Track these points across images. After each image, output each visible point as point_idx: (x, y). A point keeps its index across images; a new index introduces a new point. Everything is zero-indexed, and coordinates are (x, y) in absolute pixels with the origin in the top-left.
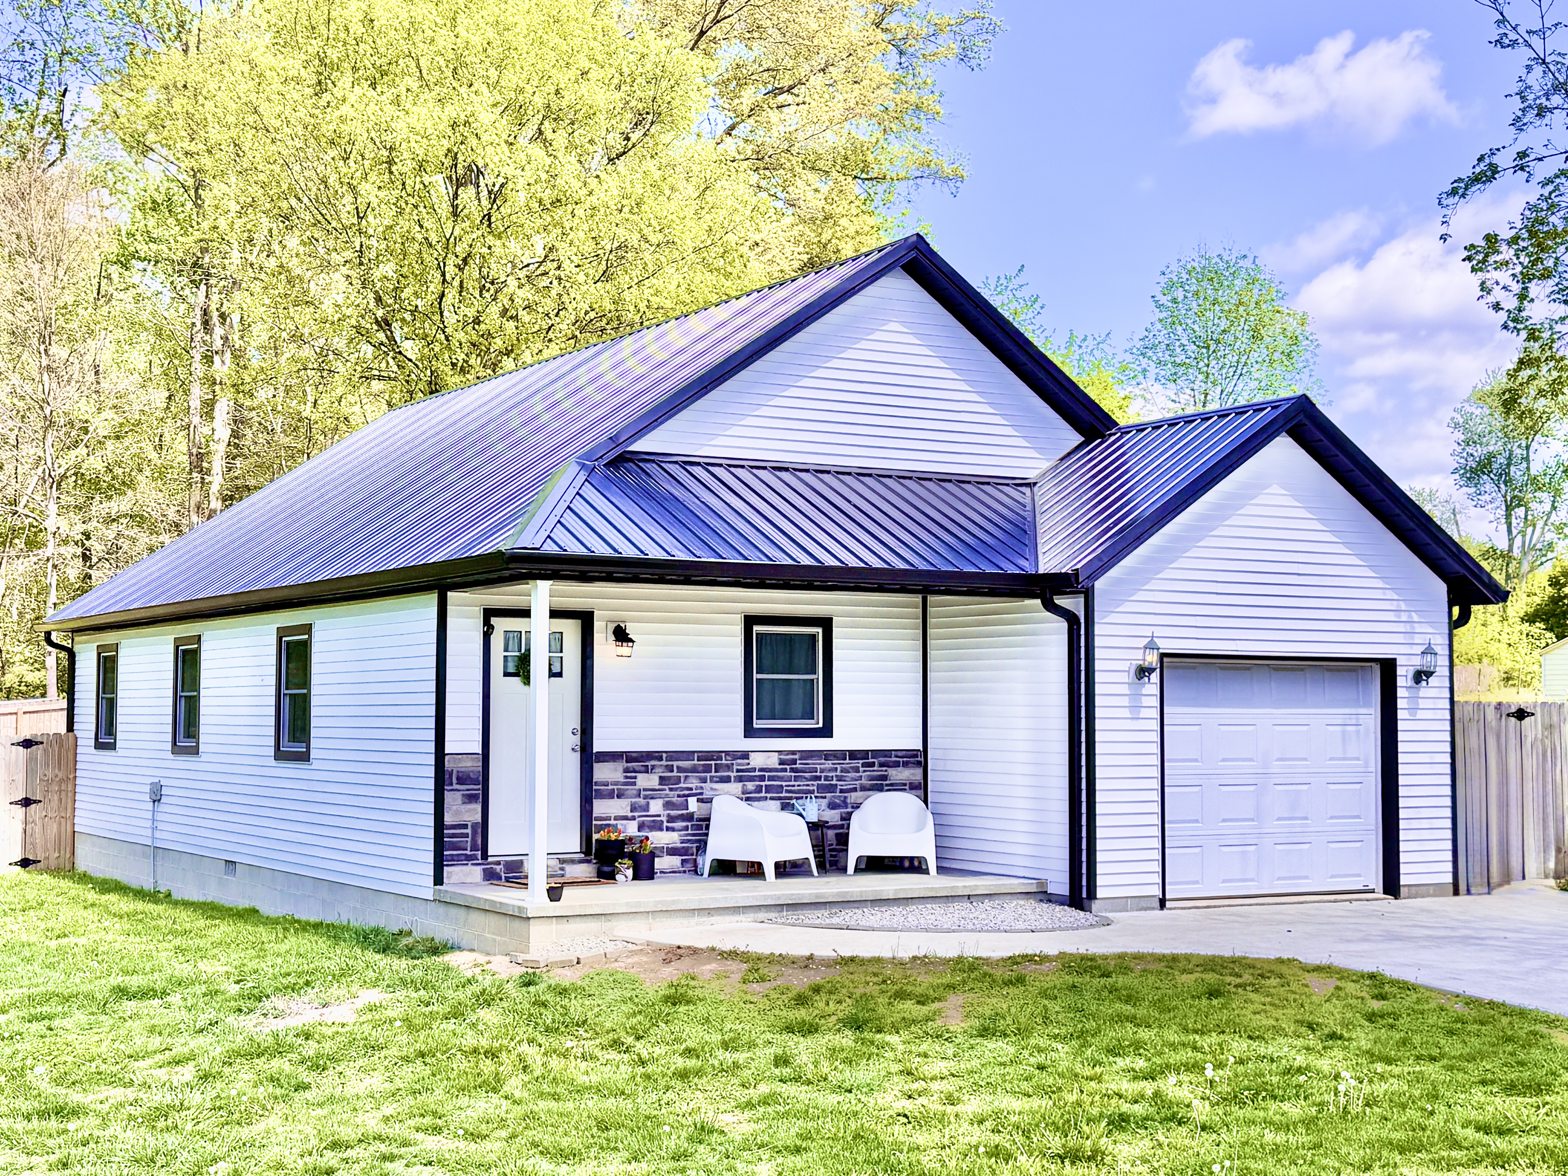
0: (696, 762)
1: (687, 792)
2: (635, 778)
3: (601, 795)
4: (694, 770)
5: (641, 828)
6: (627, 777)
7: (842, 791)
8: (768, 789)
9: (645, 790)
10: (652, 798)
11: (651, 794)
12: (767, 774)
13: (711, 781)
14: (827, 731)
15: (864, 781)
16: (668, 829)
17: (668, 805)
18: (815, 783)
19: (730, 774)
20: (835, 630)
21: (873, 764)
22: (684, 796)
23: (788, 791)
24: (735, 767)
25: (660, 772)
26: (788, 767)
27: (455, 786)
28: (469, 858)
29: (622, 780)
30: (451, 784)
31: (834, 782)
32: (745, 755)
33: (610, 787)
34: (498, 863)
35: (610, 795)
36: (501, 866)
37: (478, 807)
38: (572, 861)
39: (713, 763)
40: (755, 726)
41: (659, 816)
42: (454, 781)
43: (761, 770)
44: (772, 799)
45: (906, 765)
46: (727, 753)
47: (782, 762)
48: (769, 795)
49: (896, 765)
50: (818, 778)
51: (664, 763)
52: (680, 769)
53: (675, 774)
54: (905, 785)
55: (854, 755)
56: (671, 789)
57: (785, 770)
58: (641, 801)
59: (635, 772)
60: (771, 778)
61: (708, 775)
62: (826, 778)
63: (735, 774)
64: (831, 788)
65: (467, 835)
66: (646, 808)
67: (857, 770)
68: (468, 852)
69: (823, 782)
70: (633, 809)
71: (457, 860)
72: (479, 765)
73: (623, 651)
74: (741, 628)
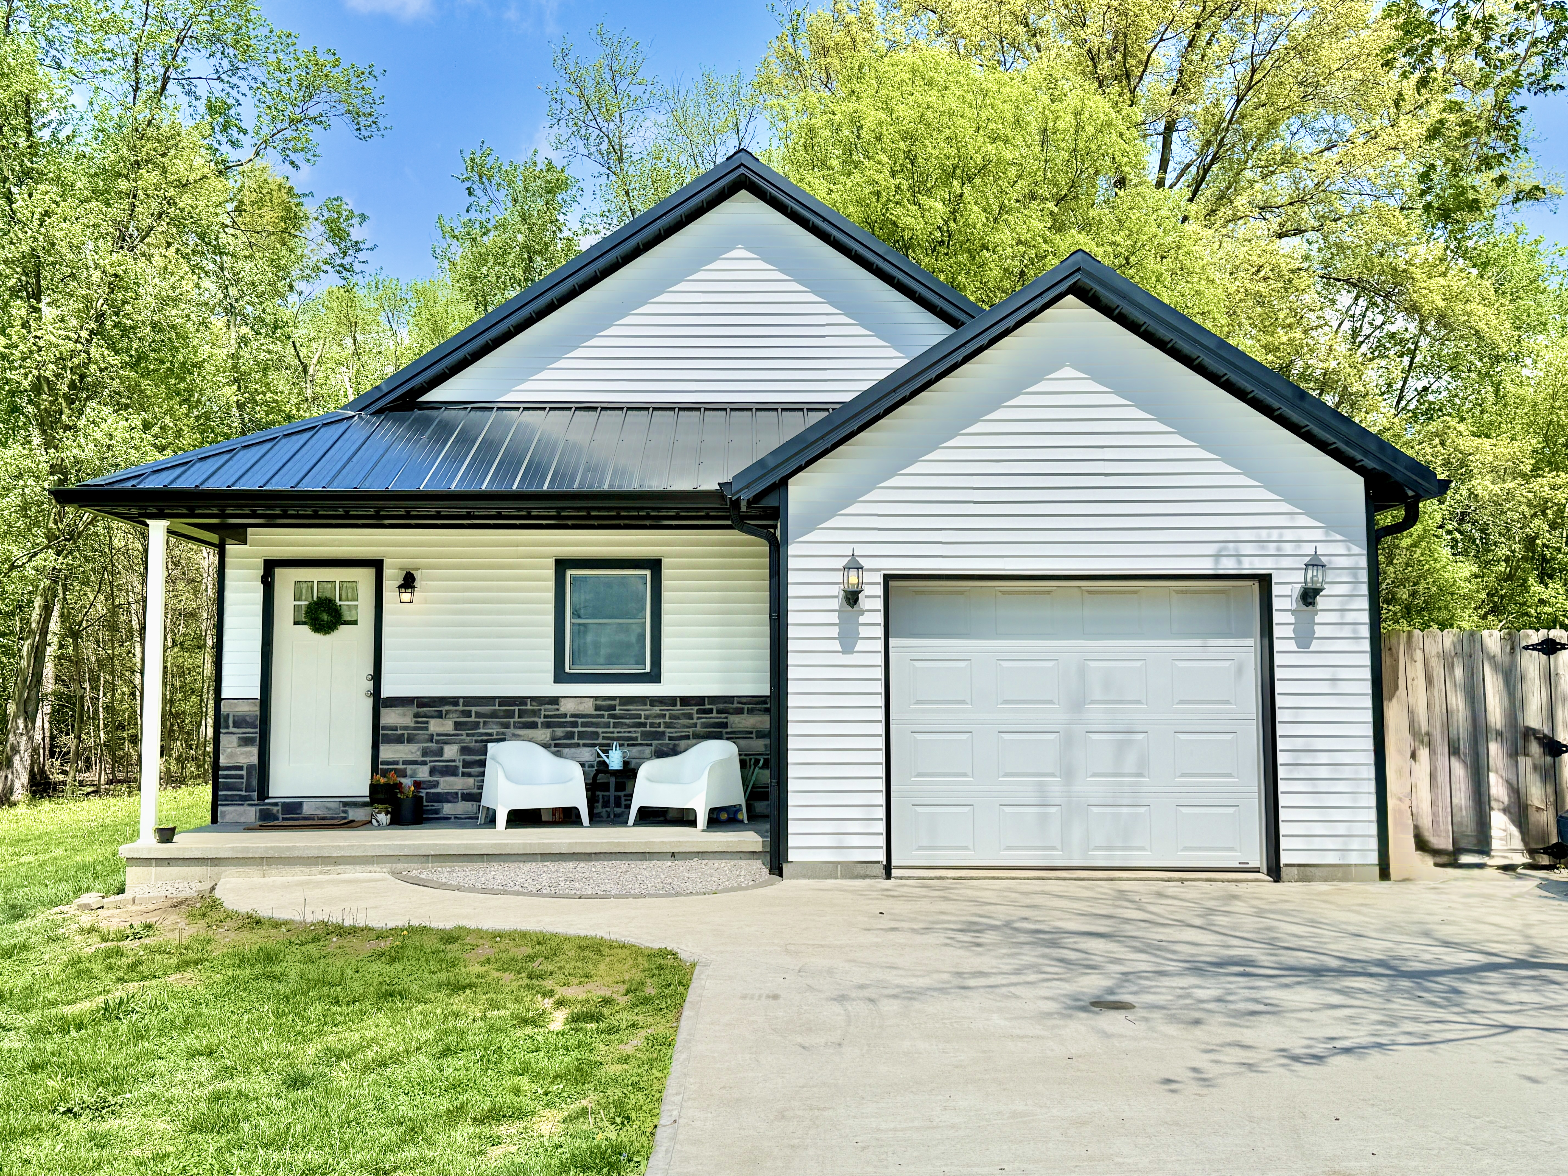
0: (497, 707)
1: (485, 738)
2: (427, 723)
3: (389, 740)
4: (494, 715)
5: (432, 772)
6: (417, 722)
7: (670, 738)
8: (581, 735)
9: (438, 735)
10: (446, 743)
11: (445, 739)
12: (580, 720)
13: (515, 727)
14: (654, 676)
15: (699, 729)
16: (464, 774)
17: (464, 750)
18: (639, 730)
19: (536, 719)
20: (665, 572)
21: (710, 711)
22: (482, 741)
23: (604, 738)
24: (543, 713)
25: (454, 718)
26: (606, 713)
27: (232, 729)
28: (244, 799)
29: (413, 725)
30: (227, 727)
31: (662, 729)
32: (554, 701)
33: (400, 732)
34: (276, 804)
35: (399, 740)
36: (279, 808)
37: (254, 750)
38: (355, 805)
39: (517, 708)
40: (567, 670)
41: (454, 761)
42: (231, 724)
43: (573, 716)
44: (585, 745)
45: (751, 711)
46: (533, 699)
47: (597, 708)
48: (581, 742)
49: (740, 711)
50: (644, 725)
51: (461, 708)
52: (478, 715)
53: (473, 719)
54: (751, 733)
55: (685, 701)
56: (468, 735)
57: (602, 716)
58: (433, 745)
59: (426, 716)
60: (584, 725)
61: (512, 720)
62: (652, 725)
63: (542, 720)
64: (660, 735)
65: (241, 777)
66: (440, 752)
67: (690, 716)
68: (243, 793)
69: (648, 729)
70: (425, 753)
71: (231, 801)
72: (256, 709)
73: (406, 597)
74: (551, 573)
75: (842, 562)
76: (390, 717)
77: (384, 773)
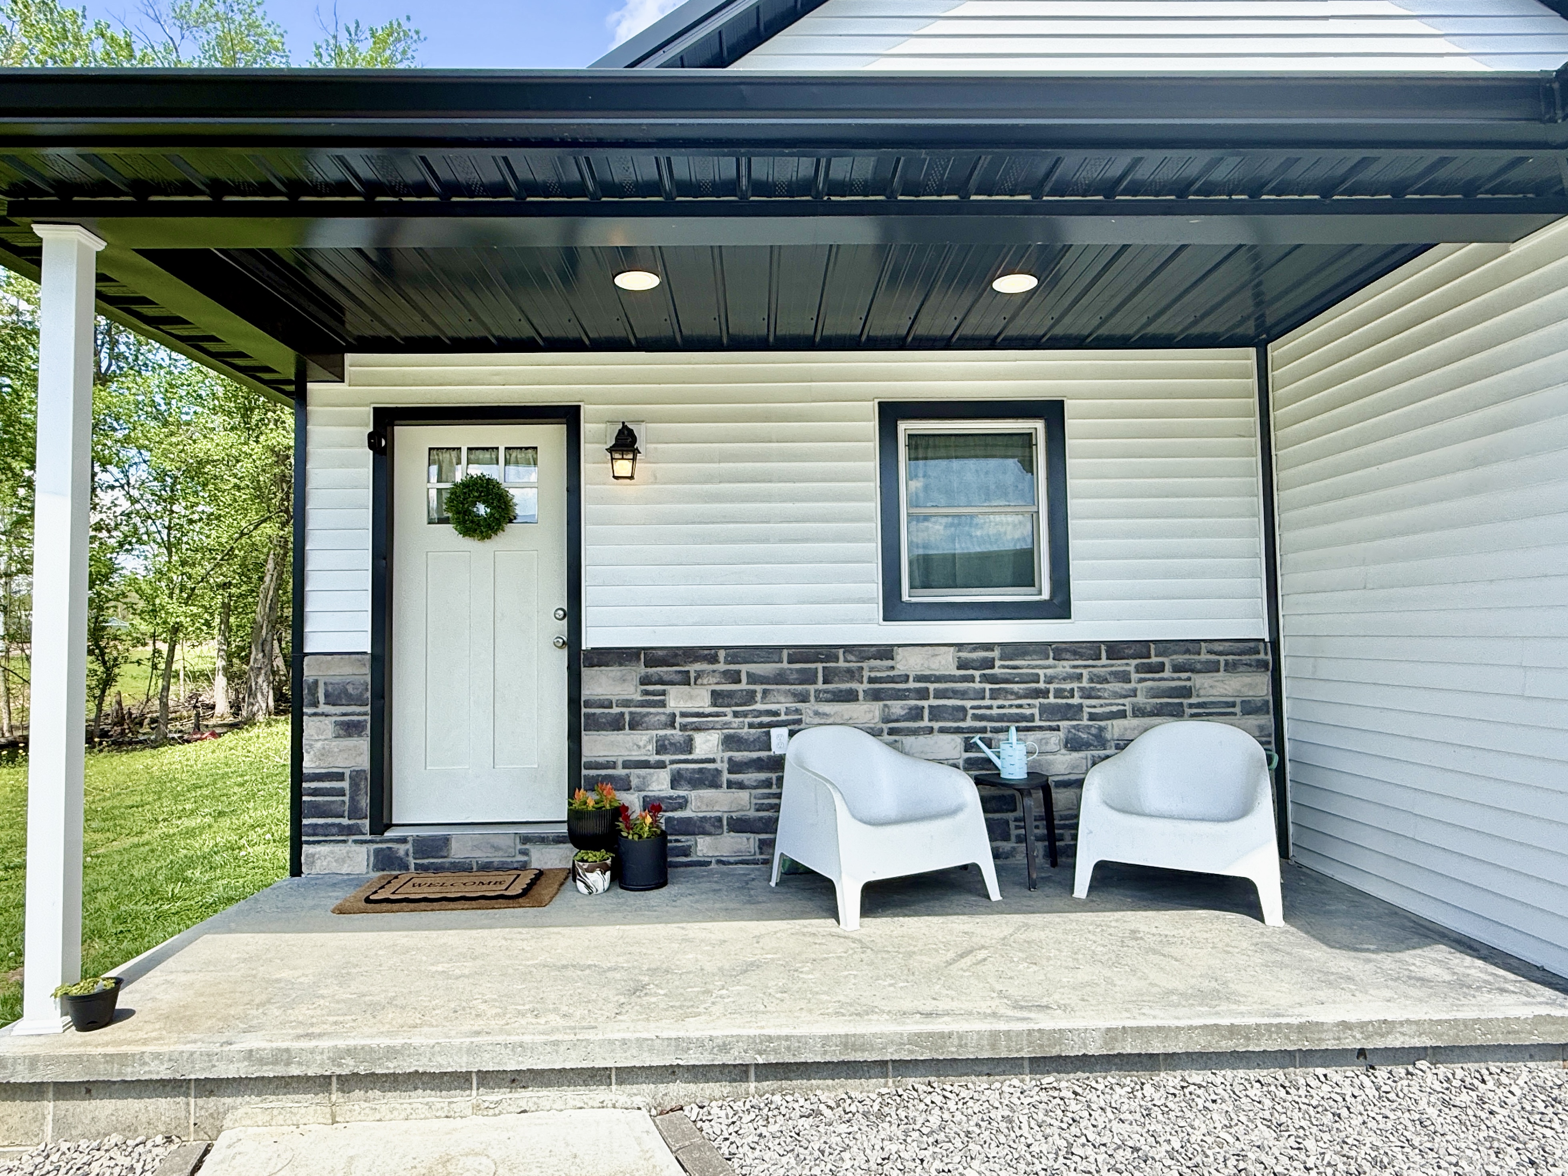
0: (785, 665)
1: (766, 719)
2: (663, 693)
3: (596, 725)
4: (780, 679)
5: (675, 782)
6: (647, 693)
7: (1092, 717)
8: (936, 713)
9: (683, 715)
10: (698, 729)
11: (696, 723)
12: (932, 687)
13: (818, 699)
14: (1059, 607)
15: (1140, 699)
16: (730, 785)
17: (731, 742)
18: (1036, 702)
19: (854, 685)
20: (1072, 424)
21: (1161, 668)
22: (761, 725)
23: (976, 717)
24: (866, 674)
25: (712, 683)
26: (977, 674)
27: (323, 708)
28: (350, 830)
29: (638, 697)
30: (315, 704)
31: (1076, 701)
32: (886, 652)
33: (616, 710)
34: (403, 840)
35: (616, 724)
36: (409, 846)
37: (364, 745)
38: (543, 840)
39: (820, 666)
40: (905, 598)
41: (713, 761)
42: (322, 699)
43: (919, 679)
44: (942, 730)
45: (1231, 667)
46: (848, 649)
47: (962, 665)
48: (936, 725)
49: (1212, 668)
50: (1045, 693)
51: (722, 667)
52: (753, 679)
53: (744, 686)
54: (1233, 705)
55: (1116, 650)
56: (736, 714)
57: (971, 679)
58: (676, 734)
59: (662, 682)
60: (940, 694)
61: (812, 688)
62: (1059, 694)
63: (866, 686)
64: (1072, 712)
65: (341, 792)
66: (688, 746)
67: (1125, 678)
68: (345, 821)
69: (1052, 700)
70: (661, 748)
71: (324, 834)
72: (364, 674)
73: (623, 467)
74: (872, 426)
76: (598, 684)
77: (593, 785)
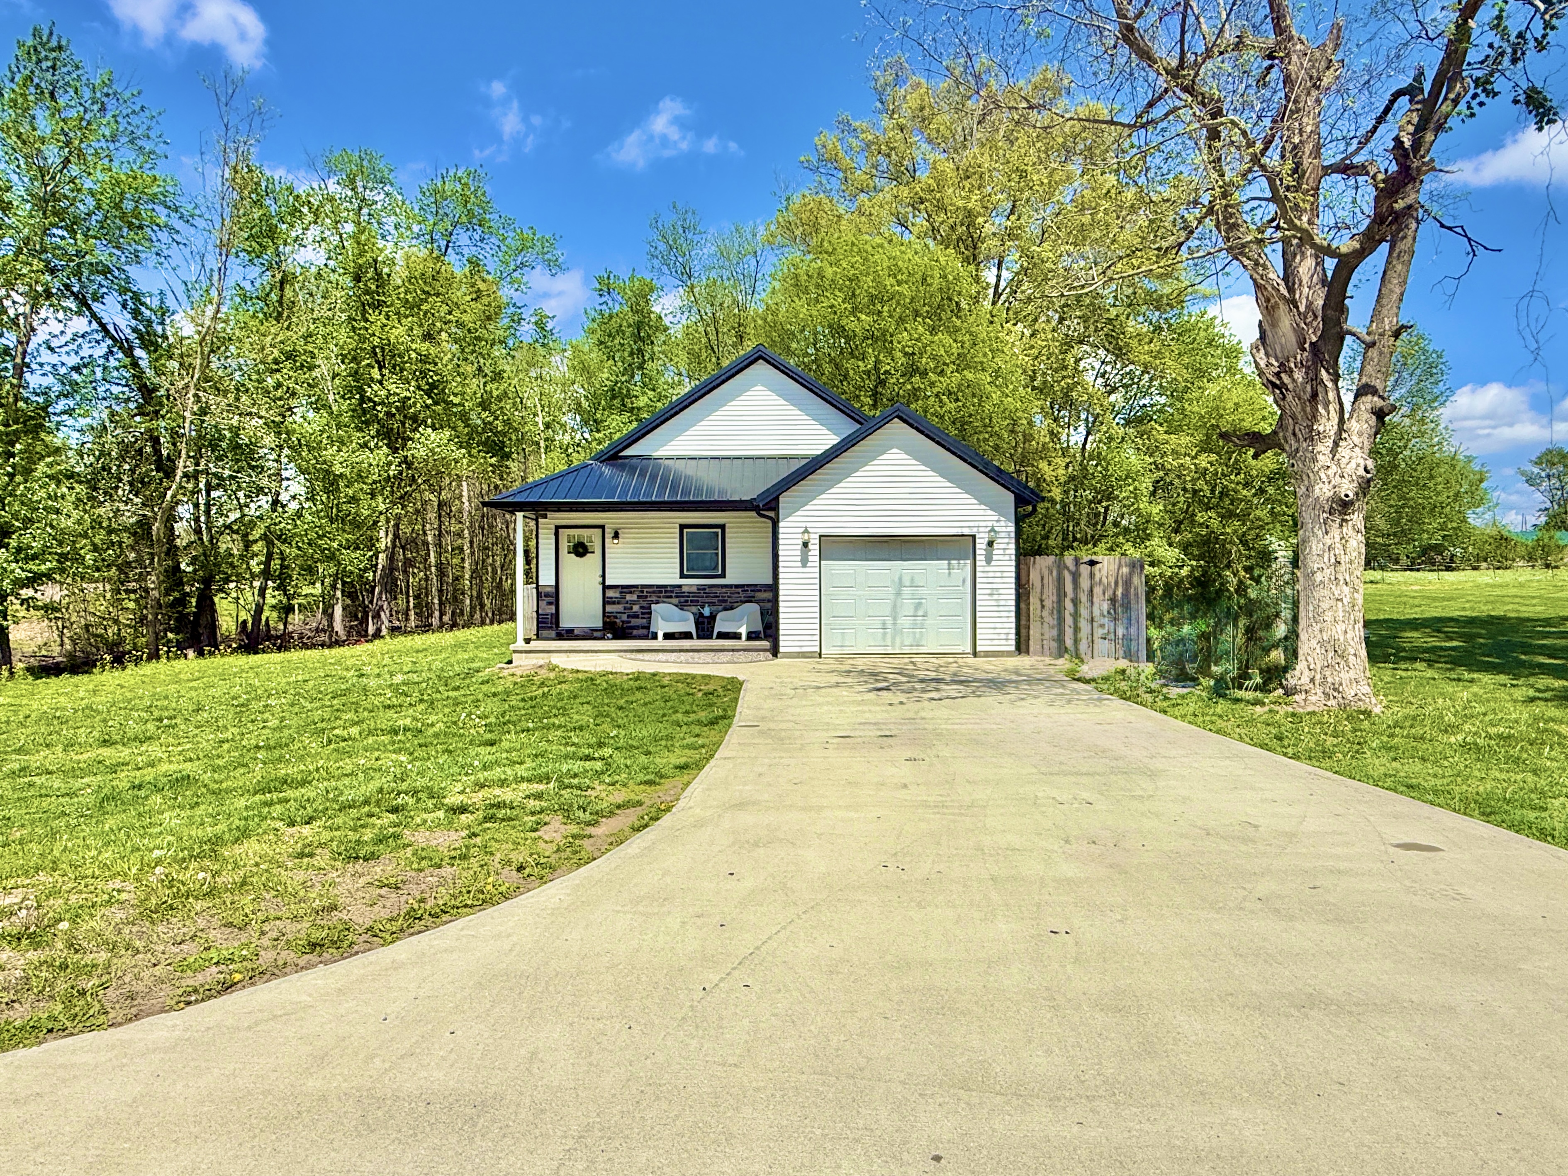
0: (655, 589)
1: (651, 602)
2: (626, 596)
3: (609, 603)
4: (654, 592)
5: (629, 616)
6: (621, 596)
7: (730, 603)
8: (692, 601)
9: (630, 601)
11: (634, 603)
12: (691, 595)
13: (663, 598)
14: (723, 576)
15: (742, 598)
16: (642, 618)
17: (641, 608)
18: (717, 599)
19: (672, 594)
20: (727, 530)
21: (747, 591)
22: (649, 604)
24: (675, 592)
25: (637, 594)
27: (545, 599)
28: (550, 627)
29: (619, 597)
30: (543, 598)
31: (727, 599)
32: (680, 586)
33: (614, 600)
34: (563, 629)
35: (614, 603)
36: (565, 631)
37: (553, 607)
38: (596, 630)
39: (664, 590)
40: (685, 573)
41: (638, 612)
42: (544, 596)
43: (688, 593)
45: (763, 591)
46: (671, 585)
47: (699, 590)
48: (692, 604)
49: (760, 591)
50: (719, 597)
51: (640, 589)
52: (647, 592)
53: (645, 594)
54: (763, 600)
55: (737, 586)
56: (643, 601)
57: (701, 593)
58: (628, 605)
59: (625, 593)
60: (693, 597)
61: (662, 595)
63: (675, 595)
64: (726, 601)
66: (631, 608)
67: (739, 593)
68: (550, 625)
69: (721, 598)
70: (625, 608)
71: (544, 628)
72: (553, 590)
73: (616, 541)
74: (678, 530)
75: (802, 530)
76: (610, 593)
77: (609, 617)
